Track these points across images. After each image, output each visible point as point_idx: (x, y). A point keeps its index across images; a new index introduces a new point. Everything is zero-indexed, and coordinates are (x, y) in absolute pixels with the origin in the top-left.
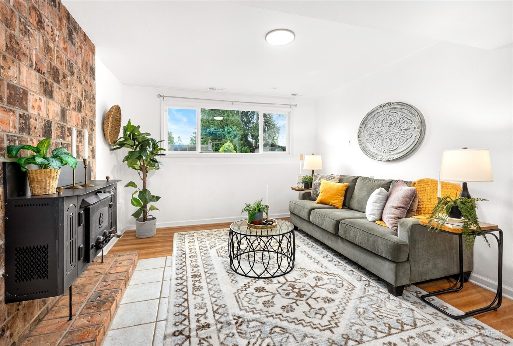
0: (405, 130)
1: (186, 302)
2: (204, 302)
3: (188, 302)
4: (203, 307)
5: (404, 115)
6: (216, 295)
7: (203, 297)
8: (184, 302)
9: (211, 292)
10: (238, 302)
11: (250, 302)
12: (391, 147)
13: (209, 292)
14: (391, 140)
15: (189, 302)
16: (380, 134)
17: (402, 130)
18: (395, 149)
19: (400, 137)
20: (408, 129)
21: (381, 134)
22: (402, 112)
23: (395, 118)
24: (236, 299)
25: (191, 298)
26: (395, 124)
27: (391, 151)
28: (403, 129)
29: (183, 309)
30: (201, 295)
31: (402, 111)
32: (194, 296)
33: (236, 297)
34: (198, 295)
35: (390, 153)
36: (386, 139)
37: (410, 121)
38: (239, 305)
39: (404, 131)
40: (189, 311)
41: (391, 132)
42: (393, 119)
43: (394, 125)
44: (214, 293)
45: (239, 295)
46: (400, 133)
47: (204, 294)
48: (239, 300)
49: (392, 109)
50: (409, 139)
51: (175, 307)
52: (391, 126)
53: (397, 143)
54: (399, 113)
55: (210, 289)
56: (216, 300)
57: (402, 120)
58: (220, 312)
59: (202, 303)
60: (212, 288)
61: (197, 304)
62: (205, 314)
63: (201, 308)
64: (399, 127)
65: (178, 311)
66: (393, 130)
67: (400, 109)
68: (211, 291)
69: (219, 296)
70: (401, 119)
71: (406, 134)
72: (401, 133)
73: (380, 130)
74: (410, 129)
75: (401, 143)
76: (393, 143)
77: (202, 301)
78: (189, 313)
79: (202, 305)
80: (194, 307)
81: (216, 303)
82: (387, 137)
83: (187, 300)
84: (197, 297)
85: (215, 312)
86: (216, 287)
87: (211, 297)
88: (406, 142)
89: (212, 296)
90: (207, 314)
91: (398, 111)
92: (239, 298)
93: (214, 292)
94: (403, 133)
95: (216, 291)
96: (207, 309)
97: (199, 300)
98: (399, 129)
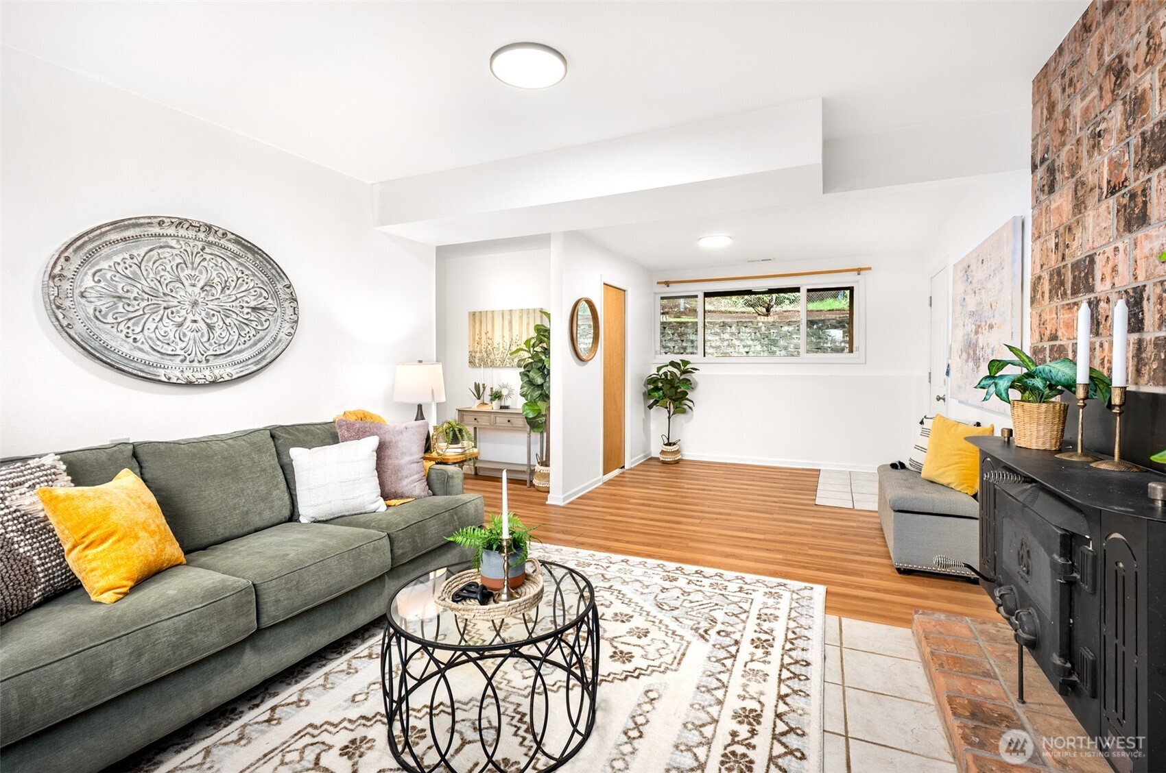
0: (254, 309)
1: (782, 693)
2: (744, 680)
3: (779, 692)
4: (751, 673)
5: (246, 272)
6: (715, 684)
7: (744, 690)
8: (787, 695)
9: (719, 694)
10: (684, 654)
11: (664, 646)
12: (211, 345)
13: (725, 695)
14: (210, 327)
15: (776, 693)
16: (165, 304)
17: (243, 307)
18: (224, 351)
19: (237, 322)
20: (260, 309)
21: (171, 304)
22: (241, 264)
23: (222, 271)
24: (681, 660)
25: (770, 700)
26: (223, 289)
27: (211, 358)
28: (247, 305)
29: (790, 683)
30: (744, 698)
31: (242, 260)
32: (762, 699)
33: (679, 664)
34: (752, 698)
35: (207, 361)
36: (195, 321)
37: (262, 291)
38: (686, 650)
39: (249, 310)
40: (780, 675)
41: (209, 306)
42: (215, 273)
43: (219, 288)
44: (716, 689)
45: (670, 663)
46: (237, 314)
47: (739, 696)
48: (678, 657)
49: (211, 244)
50: (261, 332)
51: (808, 692)
52: (207, 288)
53: (231, 338)
54: (234, 264)
55: (720, 703)
56: (720, 673)
57: (241, 285)
58: (725, 652)
59: (749, 680)
60: (712, 703)
61: (761, 680)
62: (752, 661)
63: (755, 672)
64: (234, 298)
65: (802, 683)
66: (216, 302)
67: (237, 255)
68: (721, 697)
69: (710, 679)
70: (240, 280)
71: (252, 318)
72: (241, 314)
73: (168, 292)
74: (265, 309)
75: (243, 340)
76: (216, 335)
77: (748, 683)
78: (781, 671)
79: (751, 676)
80: (767, 677)
81: (723, 669)
82: (197, 317)
83: (782, 698)
84: (755, 696)
85: (734, 656)
86: (702, 703)
87: (726, 683)
88: (253, 339)
89: (725, 686)
90: (748, 658)
91: (229, 257)
92: (675, 658)
93: (714, 692)
94: (246, 317)
95: (708, 691)
96: (745, 666)
97: (754, 688)
98: (234, 304)
